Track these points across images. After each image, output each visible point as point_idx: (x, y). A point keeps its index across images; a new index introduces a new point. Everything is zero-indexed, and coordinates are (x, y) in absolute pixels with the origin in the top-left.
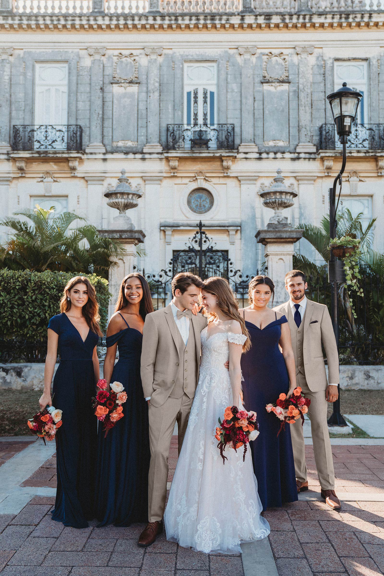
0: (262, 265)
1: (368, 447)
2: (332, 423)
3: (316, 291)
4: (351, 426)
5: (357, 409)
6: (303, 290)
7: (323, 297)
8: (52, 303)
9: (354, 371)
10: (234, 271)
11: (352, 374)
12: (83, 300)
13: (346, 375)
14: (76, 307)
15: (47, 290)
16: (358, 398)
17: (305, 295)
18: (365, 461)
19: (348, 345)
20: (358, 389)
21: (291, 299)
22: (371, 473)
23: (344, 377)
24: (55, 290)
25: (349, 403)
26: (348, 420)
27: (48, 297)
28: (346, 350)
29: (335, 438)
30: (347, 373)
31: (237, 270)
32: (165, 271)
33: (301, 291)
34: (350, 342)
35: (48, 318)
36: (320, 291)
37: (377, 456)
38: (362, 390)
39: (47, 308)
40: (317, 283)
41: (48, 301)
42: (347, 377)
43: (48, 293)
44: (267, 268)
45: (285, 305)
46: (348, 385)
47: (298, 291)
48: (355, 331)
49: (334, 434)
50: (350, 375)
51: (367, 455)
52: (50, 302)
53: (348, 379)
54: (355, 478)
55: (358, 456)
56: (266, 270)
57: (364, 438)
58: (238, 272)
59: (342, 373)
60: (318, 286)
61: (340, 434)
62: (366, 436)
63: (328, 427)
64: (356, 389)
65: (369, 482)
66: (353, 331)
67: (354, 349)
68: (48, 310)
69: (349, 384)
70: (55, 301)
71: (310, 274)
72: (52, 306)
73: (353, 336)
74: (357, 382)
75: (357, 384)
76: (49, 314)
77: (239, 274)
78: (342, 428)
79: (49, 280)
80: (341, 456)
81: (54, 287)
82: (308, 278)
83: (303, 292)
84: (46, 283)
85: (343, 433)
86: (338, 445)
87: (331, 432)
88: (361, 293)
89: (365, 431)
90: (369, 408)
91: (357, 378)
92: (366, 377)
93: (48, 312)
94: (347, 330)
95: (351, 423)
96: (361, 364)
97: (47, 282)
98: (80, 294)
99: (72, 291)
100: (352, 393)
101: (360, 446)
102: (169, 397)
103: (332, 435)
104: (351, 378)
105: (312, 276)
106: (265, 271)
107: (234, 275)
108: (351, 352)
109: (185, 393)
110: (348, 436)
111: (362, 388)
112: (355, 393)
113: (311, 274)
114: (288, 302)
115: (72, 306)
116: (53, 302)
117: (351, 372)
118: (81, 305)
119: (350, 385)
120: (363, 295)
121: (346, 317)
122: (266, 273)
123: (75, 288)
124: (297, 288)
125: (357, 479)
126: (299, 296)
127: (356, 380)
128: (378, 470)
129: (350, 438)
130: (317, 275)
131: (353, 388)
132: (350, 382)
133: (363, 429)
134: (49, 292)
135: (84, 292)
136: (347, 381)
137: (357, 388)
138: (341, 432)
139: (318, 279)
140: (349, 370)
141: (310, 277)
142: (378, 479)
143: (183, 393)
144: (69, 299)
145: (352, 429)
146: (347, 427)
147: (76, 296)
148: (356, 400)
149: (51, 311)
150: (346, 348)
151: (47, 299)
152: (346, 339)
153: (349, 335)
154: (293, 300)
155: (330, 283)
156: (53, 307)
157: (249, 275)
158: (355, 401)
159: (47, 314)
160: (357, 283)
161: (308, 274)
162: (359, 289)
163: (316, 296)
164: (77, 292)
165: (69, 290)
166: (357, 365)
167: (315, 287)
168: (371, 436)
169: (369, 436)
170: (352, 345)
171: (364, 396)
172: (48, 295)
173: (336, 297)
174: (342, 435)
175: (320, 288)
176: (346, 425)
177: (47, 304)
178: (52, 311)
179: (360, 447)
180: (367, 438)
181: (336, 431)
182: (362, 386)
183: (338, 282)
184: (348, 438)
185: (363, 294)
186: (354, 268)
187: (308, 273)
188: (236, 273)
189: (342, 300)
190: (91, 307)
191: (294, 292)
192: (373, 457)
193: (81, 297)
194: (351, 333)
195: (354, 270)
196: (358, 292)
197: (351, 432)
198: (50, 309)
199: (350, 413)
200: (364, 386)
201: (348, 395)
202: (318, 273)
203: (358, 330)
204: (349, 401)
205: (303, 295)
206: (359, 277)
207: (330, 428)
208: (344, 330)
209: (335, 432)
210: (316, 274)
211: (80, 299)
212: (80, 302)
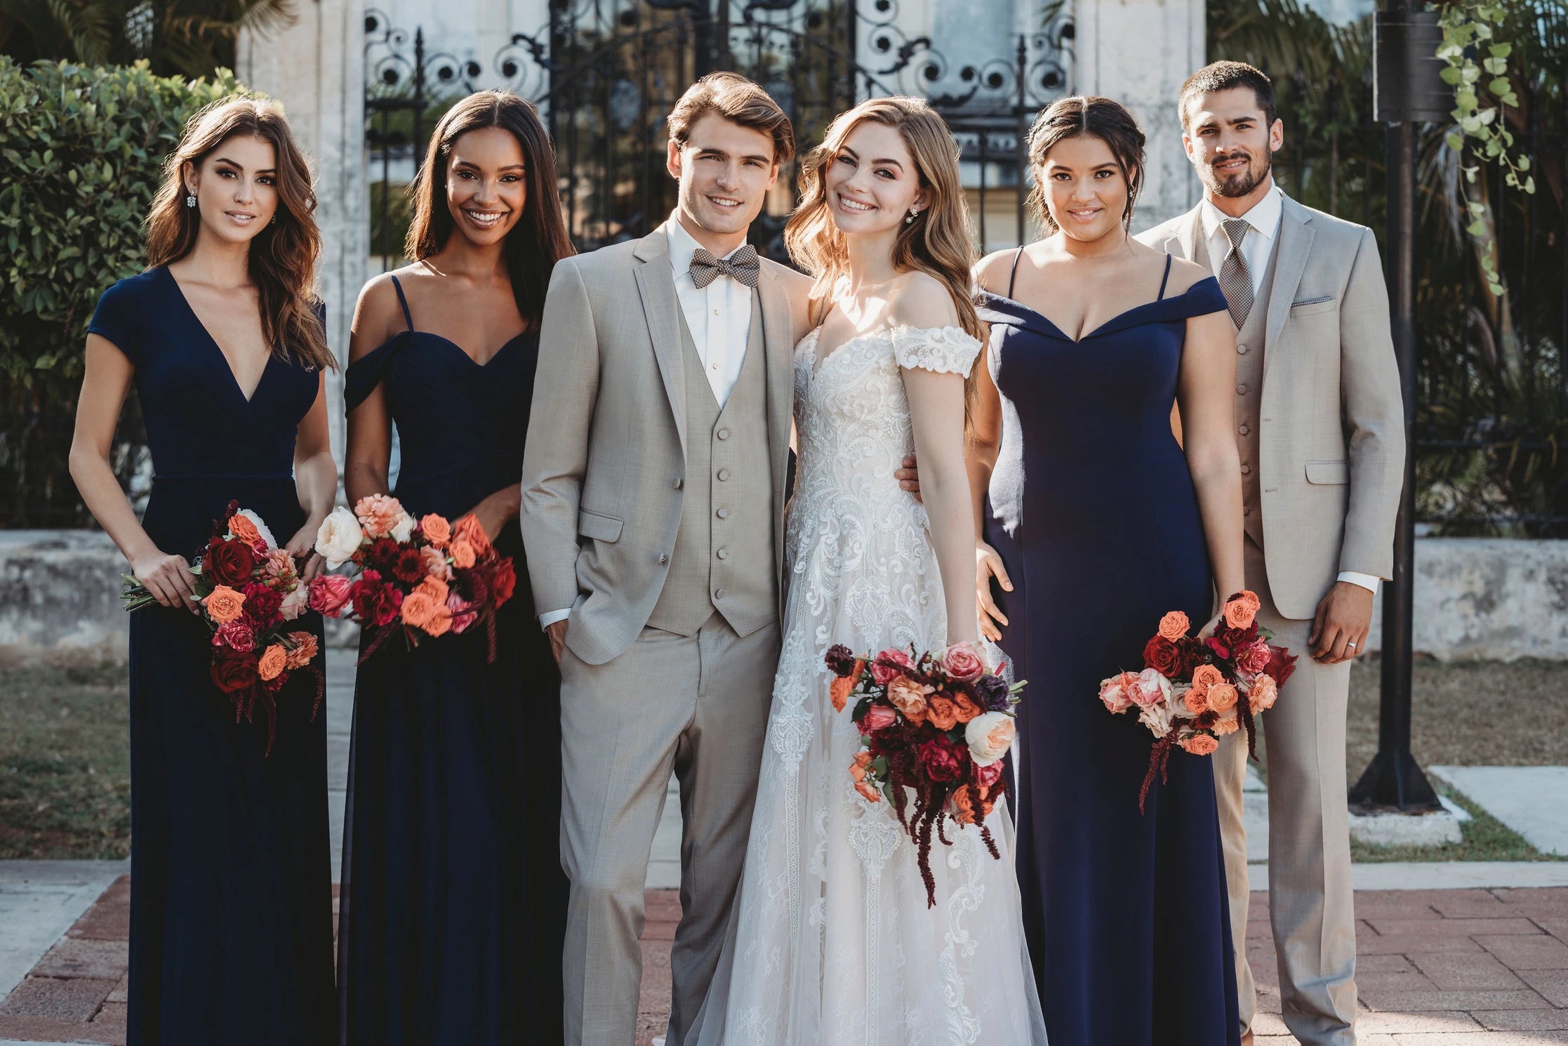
0: (1041, 17)
1: (1522, 895)
2: (1368, 800)
3: (1324, 153)
4: (1460, 814)
5: (1499, 747)
6: (1262, 152)
7: (1356, 185)
8: (40, 219)
9: (1501, 568)
10: (897, 42)
11: (1488, 583)
12: (253, 209)
13: (1458, 589)
14: (223, 242)
15: (13, 155)
16: (1509, 696)
17: (1270, 177)
18: (1503, 947)
19: (1478, 437)
20: (1516, 656)
21: (1207, 194)
22: (1518, 984)
23: (1448, 600)
24: (48, 155)
25: (1466, 721)
26: (1450, 787)
27: (17, 189)
28: (1467, 464)
29: (1380, 861)
30: (1465, 575)
31: (912, 37)
32: (532, 41)
33: (1248, 158)
34: (1488, 423)
35: (19, 289)
36: (1343, 156)
37: (1552, 924)
38: (1531, 663)
39: (13, 244)
40: (1328, 114)
41: (16, 208)
42: (1464, 597)
43: (17, 171)
44: (1069, 31)
45: (1180, 228)
46: (1466, 639)
47: (1234, 156)
48: (1513, 364)
49: (1378, 845)
50: (1479, 588)
51: (1513, 924)
52: (25, 211)
53: (1468, 607)
54: (1445, 1006)
55: (1474, 927)
56: (1066, 42)
57: (1514, 859)
58: (920, 46)
59: (1442, 576)
60: (1330, 130)
61: (1405, 849)
62: (1521, 852)
63: (1351, 816)
64: (1508, 659)
65: (1500, 1017)
66: (1502, 365)
67: (1503, 454)
68: (18, 252)
69: (1474, 633)
70: (48, 207)
71: (1291, 66)
72: (36, 231)
73: (1503, 392)
74: (1513, 621)
75: (1512, 632)
76: (22, 272)
77: (921, 57)
78: (1415, 818)
79: (21, 106)
80: (1396, 931)
81: (46, 138)
82: (1282, 86)
83: (1258, 163)
84: (9, 123)
85: (1420, 842)
86: (1391, 887)
87: (1362, 838)
88: (1522, 177)
89: (1520, 833)
90: (1558, 740)
91: (1511, 605)
92: (1556, 598)
93: (19, 261)
94: (1470, 358)
95: (1461, 800)
96: (1535, 531)
97: (15, 116)
98: (242, 183)
99: (210, 165)
100: (1485, 677)
101: (1490, 890)
102: (647, 627)
103: (1363, 852)
104: (1486, 603)
105: (1301, 77)
106: (1060, 47)
107: (897, 68)
108: (1489, 473)
109: (717, 613)
110: (1444, 852)
111: (1537, 652)
112: (1500, 677)
113: (1300, 65)
114: (1194, 212)
115: (204, 238)
116: (42, 210)
117: (1487, 571)
118: (243, 233)
119: (1481, 638)
120: (1530, 187)
121: (1471, 291)
122: (1065, 56)
123: (225, 153)
124: (1230, 142)
125: (1456, 1006)
126: (1240, 178)
127: (1508, 613)
128: (1547, 974)
129: (1448, 859)
130: (1332, 71)
131: (1491, 654)
132: (1478, 624)
133: (1513, 825)
134: (23, 167)
135: (263, 177)
136: (1465, 616)
137: (1508, 652)
138: (1407, 841)
139: (1333, 94)
140: (1475, 564)
141: (1289, 78)
142: (1543, 1004)
143: (710, 612)
144: (191, 202)
145: (1464, 827)
146: (1440, 814)
147: (225, 190)
148: (1500, 705)
149: (31, 257)
150: (1467, 451)
151: (11, 200)
152: (1469, 408)
153: (1482, 386)
154: (1216, 201)
155: (1382, 123)
156: (43, 235)
157: (977, 65)
158: (1494, 710)
159: (14, 272)
160: (1502, 129)
161: (1285, 66)
162: (1513, 156)
163: (1323, 175)
164: (229, 171)
165: (197, 161)
166: (1517, 535)
167: (1317, 133)
168: (1545, 849)
169: (1533, 850)
170: (1493, 435)
171: (1540, 688)
172: (14, 180)
173: (1408, 190)
174: (1415, 850)
175: (1343, 139)
176: (1435, 806)
177: (14, 222)
178: (38, 253)
179: (1489, 896)
180: (1523, 859)
181: (1388, 832)
182: (1535, 641)
183: (1421, 117)
184: (1440, 860)
185: (1530, 180)
186: (1489, 55)
187: (1281, 57)
188: (906, 52)
189: (1453, 203)
190: (291, 246)
191: (1218, 162)
192: (1536, 931)
193: (247, 197)
194: (1493, 371)
195: (1487, 62)
196: (1507, 169)
197: (1455, 836)
198: (30, 249)
199: (1466, 763)
200: (1546, 642)
201: (1464, 684)
202: (1334, 58)
203: (1530, 358)
204: (1465, 713)
205: (1262, 178)
206: (1511, 99)
207: (1359, 822)
208: (1460, 359)
209: (1382, 840)
210: (1325, 65)
211: (240, 208)
212: (238, 219)
